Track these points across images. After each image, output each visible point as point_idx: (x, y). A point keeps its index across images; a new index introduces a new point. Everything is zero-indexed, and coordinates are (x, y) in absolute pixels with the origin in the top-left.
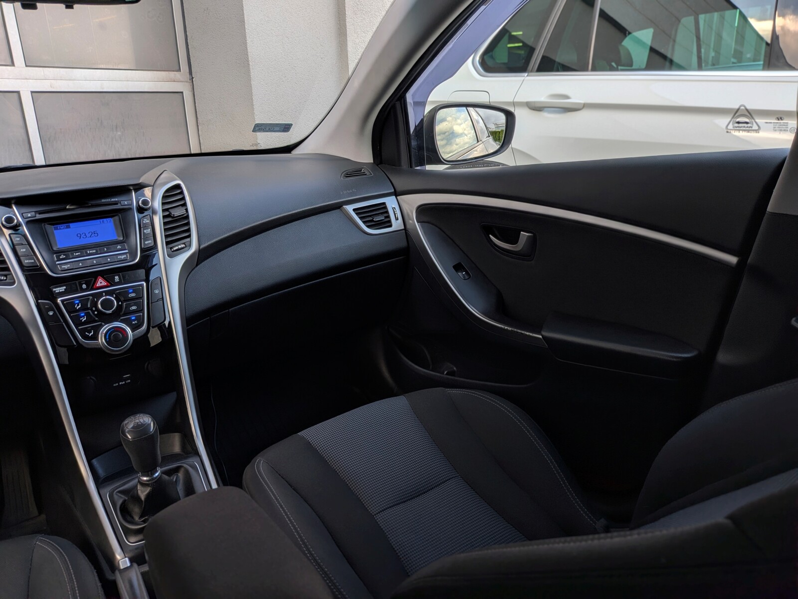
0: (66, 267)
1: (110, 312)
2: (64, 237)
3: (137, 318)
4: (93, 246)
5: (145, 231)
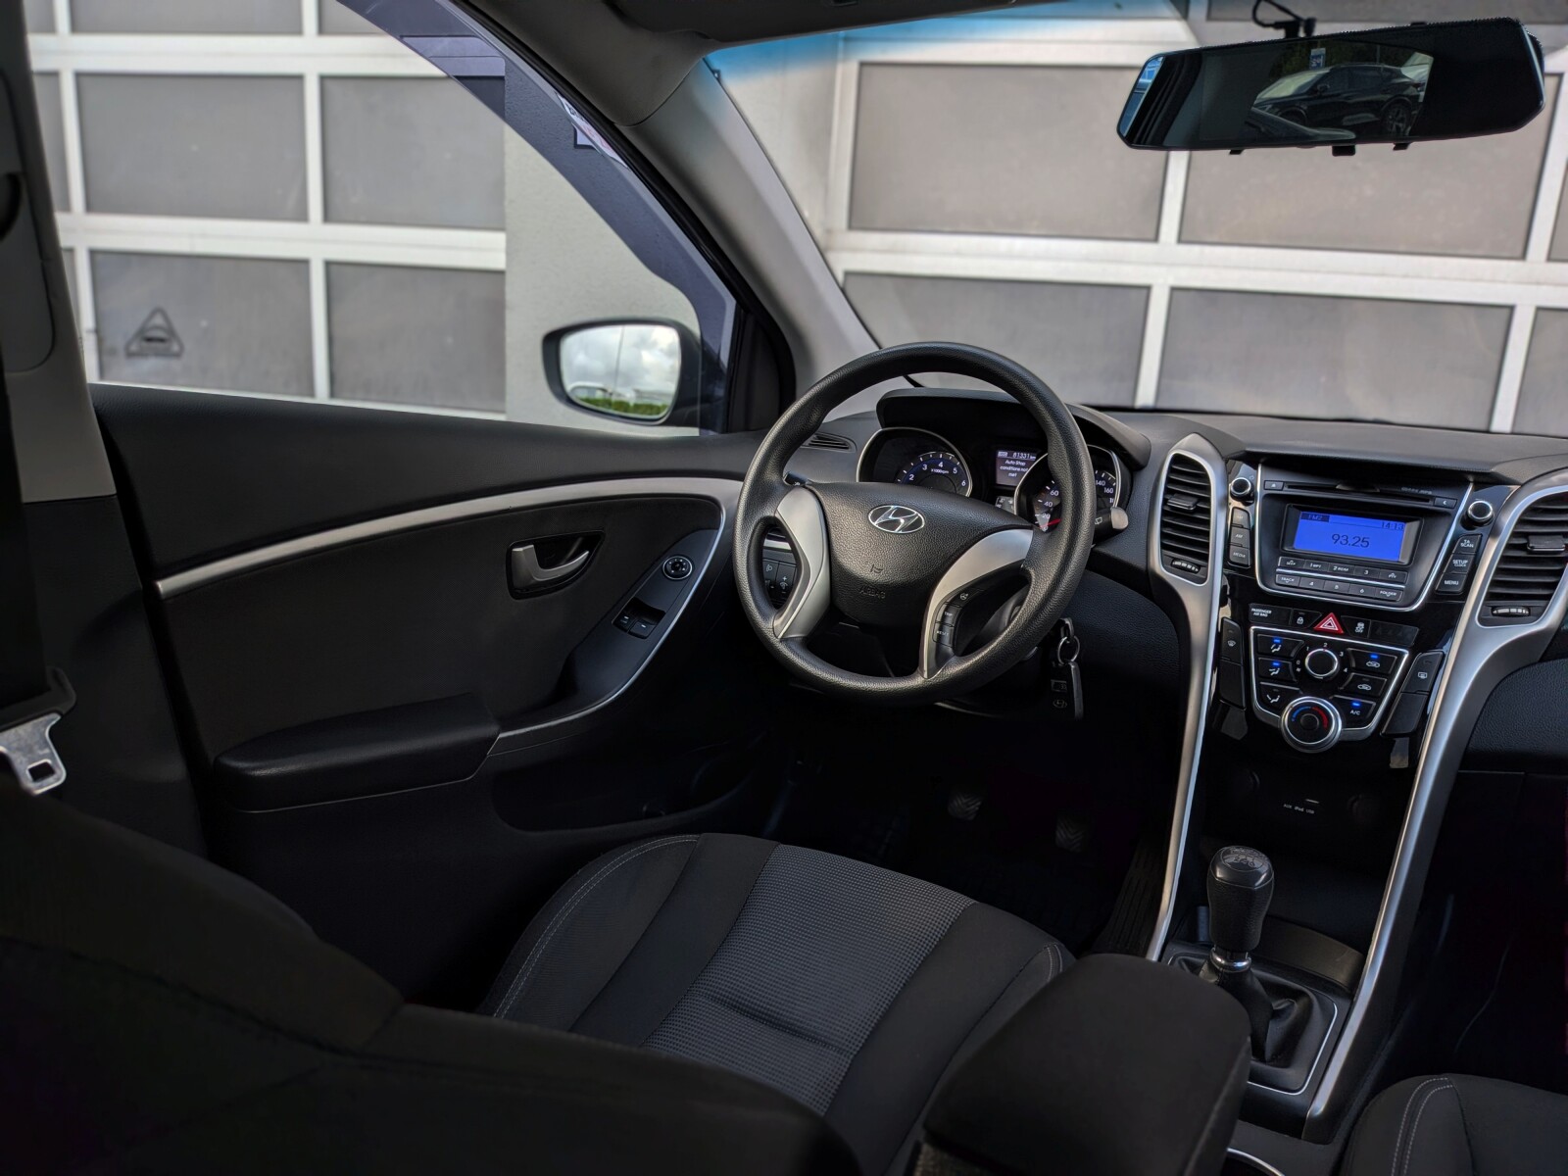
0: (1287, 580)
1: (1320, 676)
2: (1313, 533)
3: (1364, 709)
4: (1348, 561)
5: (1455, 562)
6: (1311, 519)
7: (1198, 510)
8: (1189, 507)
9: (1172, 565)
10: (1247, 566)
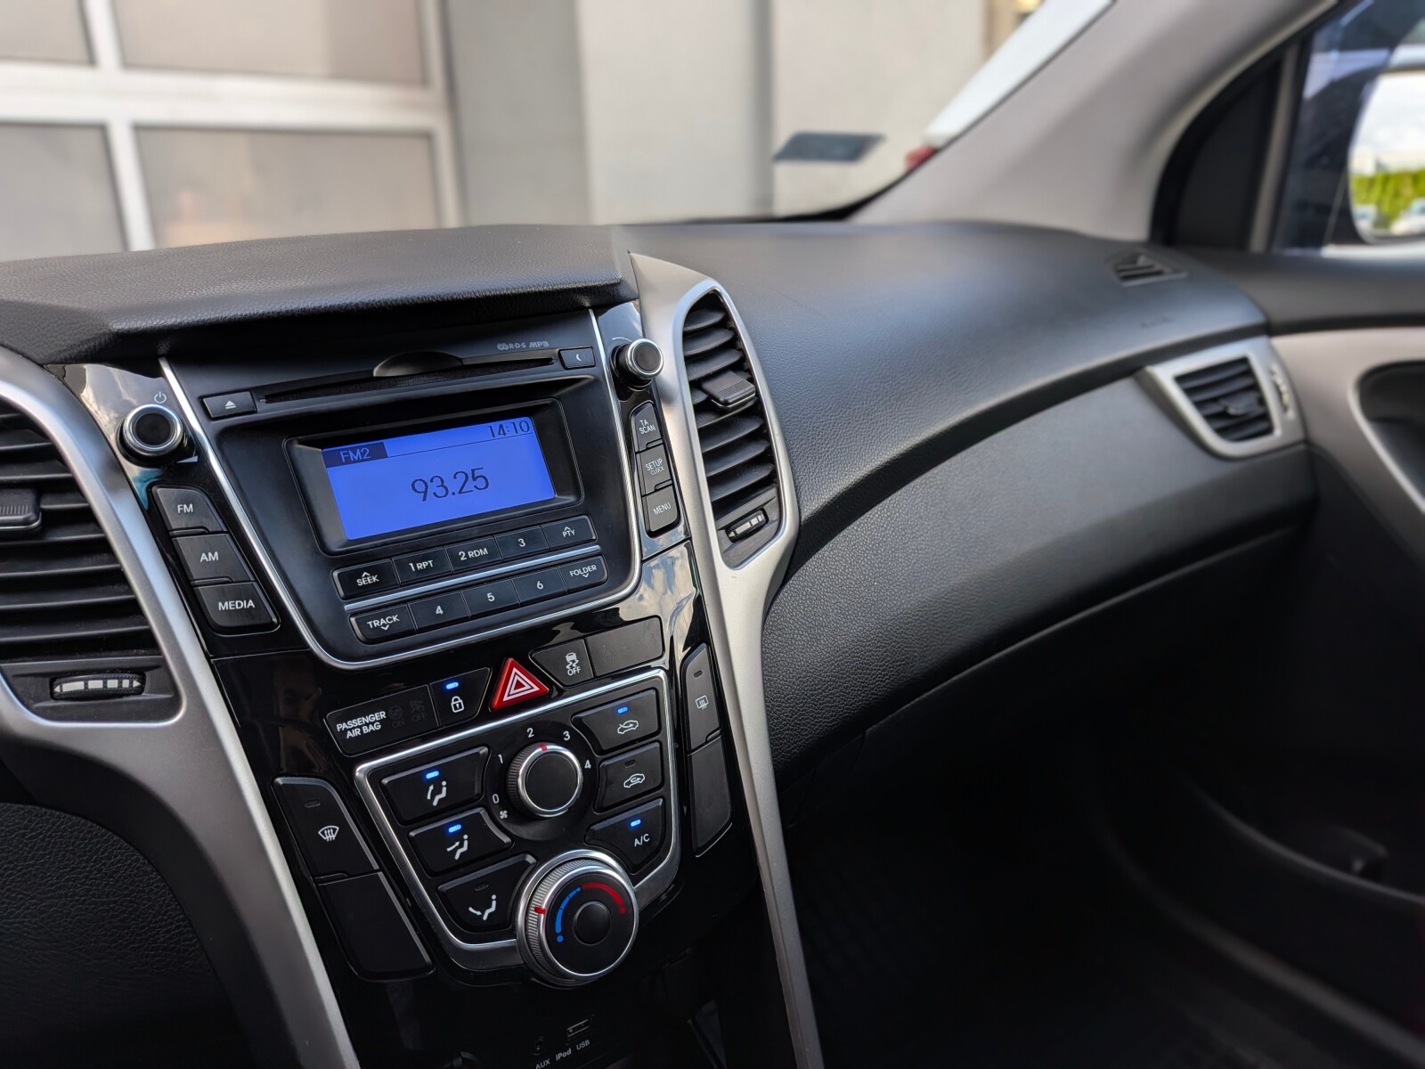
0: (383, 624)
1: (561, 810)
4: (476, 531)
5: (648, 466)
6: (349, 461)
7: (53, 520)
8: (26, 522)
9: (53, 696)
10: (274, 625)
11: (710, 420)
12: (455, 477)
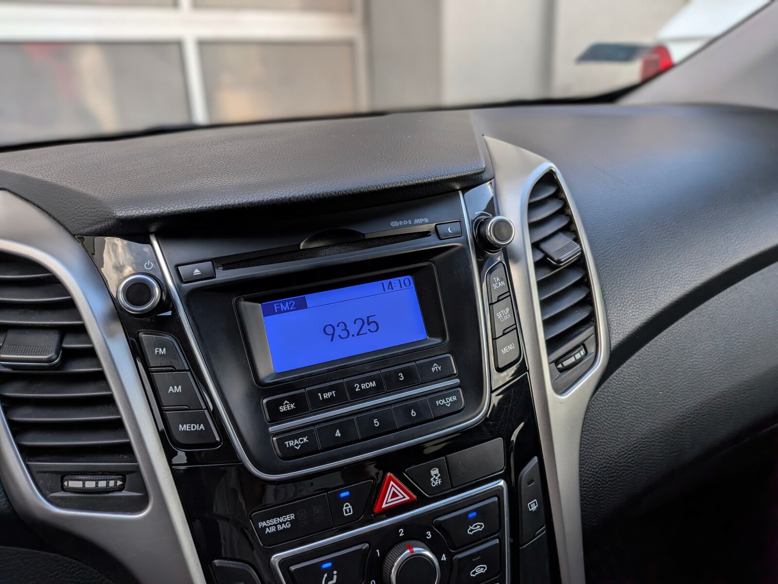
4: (367, 367)
6: (280, 312)
8: (49, 360)
10: (217, 444)
11: (546, 274)
12: (355, 323)
